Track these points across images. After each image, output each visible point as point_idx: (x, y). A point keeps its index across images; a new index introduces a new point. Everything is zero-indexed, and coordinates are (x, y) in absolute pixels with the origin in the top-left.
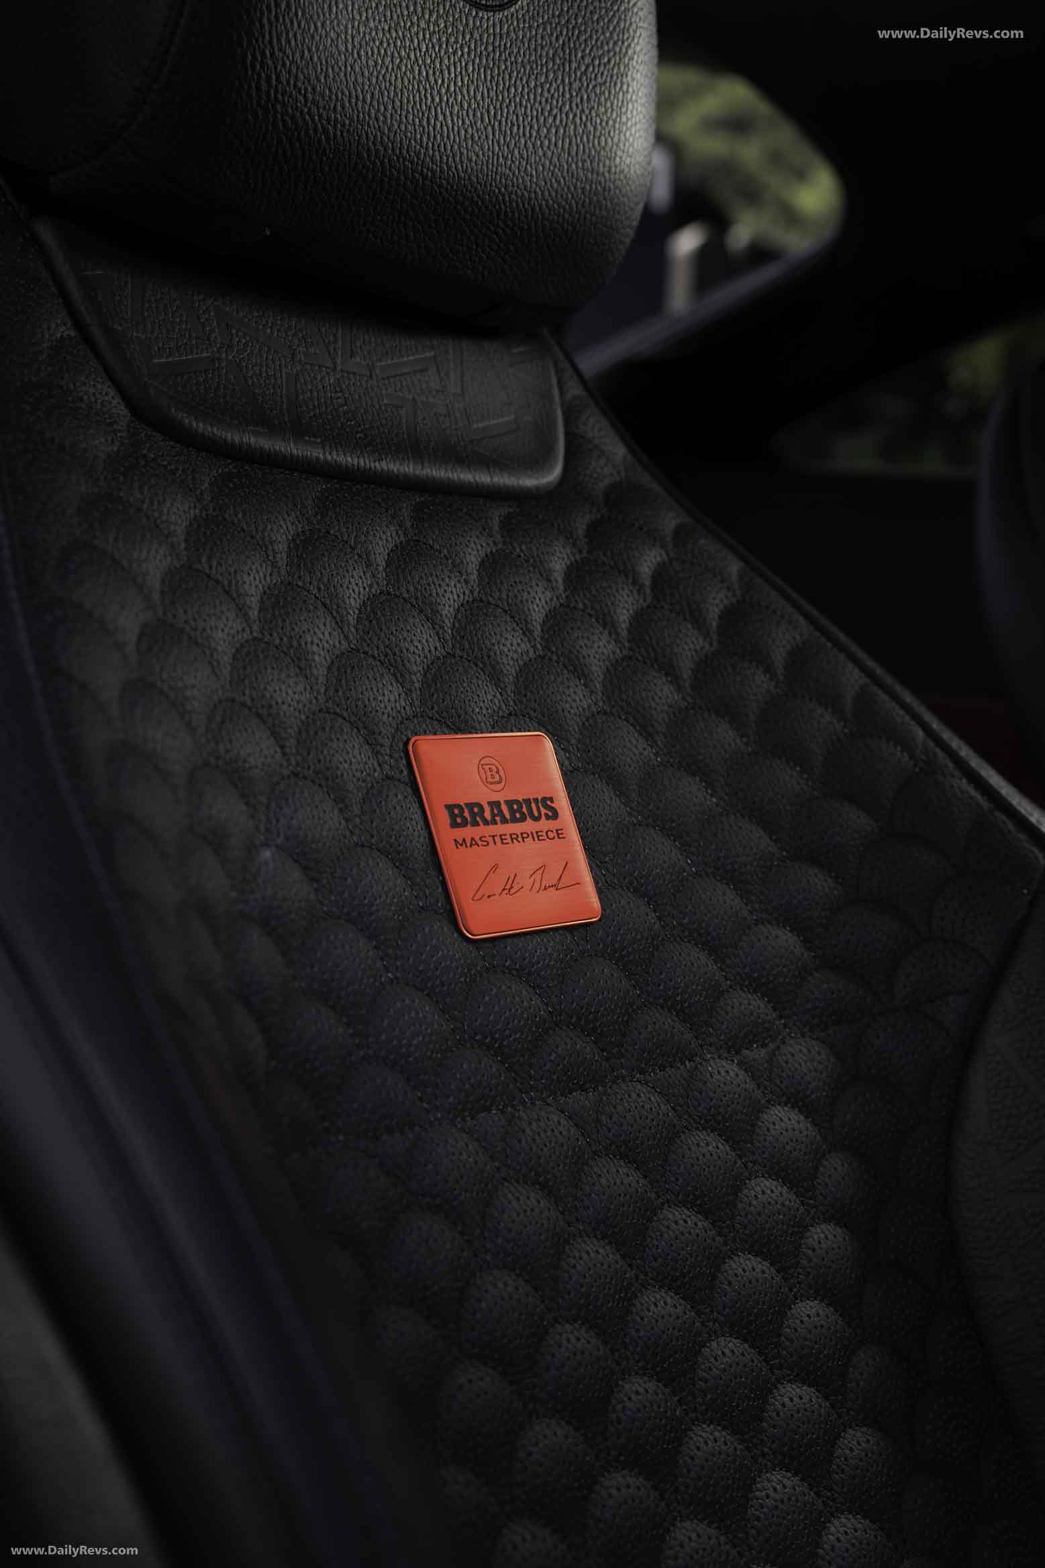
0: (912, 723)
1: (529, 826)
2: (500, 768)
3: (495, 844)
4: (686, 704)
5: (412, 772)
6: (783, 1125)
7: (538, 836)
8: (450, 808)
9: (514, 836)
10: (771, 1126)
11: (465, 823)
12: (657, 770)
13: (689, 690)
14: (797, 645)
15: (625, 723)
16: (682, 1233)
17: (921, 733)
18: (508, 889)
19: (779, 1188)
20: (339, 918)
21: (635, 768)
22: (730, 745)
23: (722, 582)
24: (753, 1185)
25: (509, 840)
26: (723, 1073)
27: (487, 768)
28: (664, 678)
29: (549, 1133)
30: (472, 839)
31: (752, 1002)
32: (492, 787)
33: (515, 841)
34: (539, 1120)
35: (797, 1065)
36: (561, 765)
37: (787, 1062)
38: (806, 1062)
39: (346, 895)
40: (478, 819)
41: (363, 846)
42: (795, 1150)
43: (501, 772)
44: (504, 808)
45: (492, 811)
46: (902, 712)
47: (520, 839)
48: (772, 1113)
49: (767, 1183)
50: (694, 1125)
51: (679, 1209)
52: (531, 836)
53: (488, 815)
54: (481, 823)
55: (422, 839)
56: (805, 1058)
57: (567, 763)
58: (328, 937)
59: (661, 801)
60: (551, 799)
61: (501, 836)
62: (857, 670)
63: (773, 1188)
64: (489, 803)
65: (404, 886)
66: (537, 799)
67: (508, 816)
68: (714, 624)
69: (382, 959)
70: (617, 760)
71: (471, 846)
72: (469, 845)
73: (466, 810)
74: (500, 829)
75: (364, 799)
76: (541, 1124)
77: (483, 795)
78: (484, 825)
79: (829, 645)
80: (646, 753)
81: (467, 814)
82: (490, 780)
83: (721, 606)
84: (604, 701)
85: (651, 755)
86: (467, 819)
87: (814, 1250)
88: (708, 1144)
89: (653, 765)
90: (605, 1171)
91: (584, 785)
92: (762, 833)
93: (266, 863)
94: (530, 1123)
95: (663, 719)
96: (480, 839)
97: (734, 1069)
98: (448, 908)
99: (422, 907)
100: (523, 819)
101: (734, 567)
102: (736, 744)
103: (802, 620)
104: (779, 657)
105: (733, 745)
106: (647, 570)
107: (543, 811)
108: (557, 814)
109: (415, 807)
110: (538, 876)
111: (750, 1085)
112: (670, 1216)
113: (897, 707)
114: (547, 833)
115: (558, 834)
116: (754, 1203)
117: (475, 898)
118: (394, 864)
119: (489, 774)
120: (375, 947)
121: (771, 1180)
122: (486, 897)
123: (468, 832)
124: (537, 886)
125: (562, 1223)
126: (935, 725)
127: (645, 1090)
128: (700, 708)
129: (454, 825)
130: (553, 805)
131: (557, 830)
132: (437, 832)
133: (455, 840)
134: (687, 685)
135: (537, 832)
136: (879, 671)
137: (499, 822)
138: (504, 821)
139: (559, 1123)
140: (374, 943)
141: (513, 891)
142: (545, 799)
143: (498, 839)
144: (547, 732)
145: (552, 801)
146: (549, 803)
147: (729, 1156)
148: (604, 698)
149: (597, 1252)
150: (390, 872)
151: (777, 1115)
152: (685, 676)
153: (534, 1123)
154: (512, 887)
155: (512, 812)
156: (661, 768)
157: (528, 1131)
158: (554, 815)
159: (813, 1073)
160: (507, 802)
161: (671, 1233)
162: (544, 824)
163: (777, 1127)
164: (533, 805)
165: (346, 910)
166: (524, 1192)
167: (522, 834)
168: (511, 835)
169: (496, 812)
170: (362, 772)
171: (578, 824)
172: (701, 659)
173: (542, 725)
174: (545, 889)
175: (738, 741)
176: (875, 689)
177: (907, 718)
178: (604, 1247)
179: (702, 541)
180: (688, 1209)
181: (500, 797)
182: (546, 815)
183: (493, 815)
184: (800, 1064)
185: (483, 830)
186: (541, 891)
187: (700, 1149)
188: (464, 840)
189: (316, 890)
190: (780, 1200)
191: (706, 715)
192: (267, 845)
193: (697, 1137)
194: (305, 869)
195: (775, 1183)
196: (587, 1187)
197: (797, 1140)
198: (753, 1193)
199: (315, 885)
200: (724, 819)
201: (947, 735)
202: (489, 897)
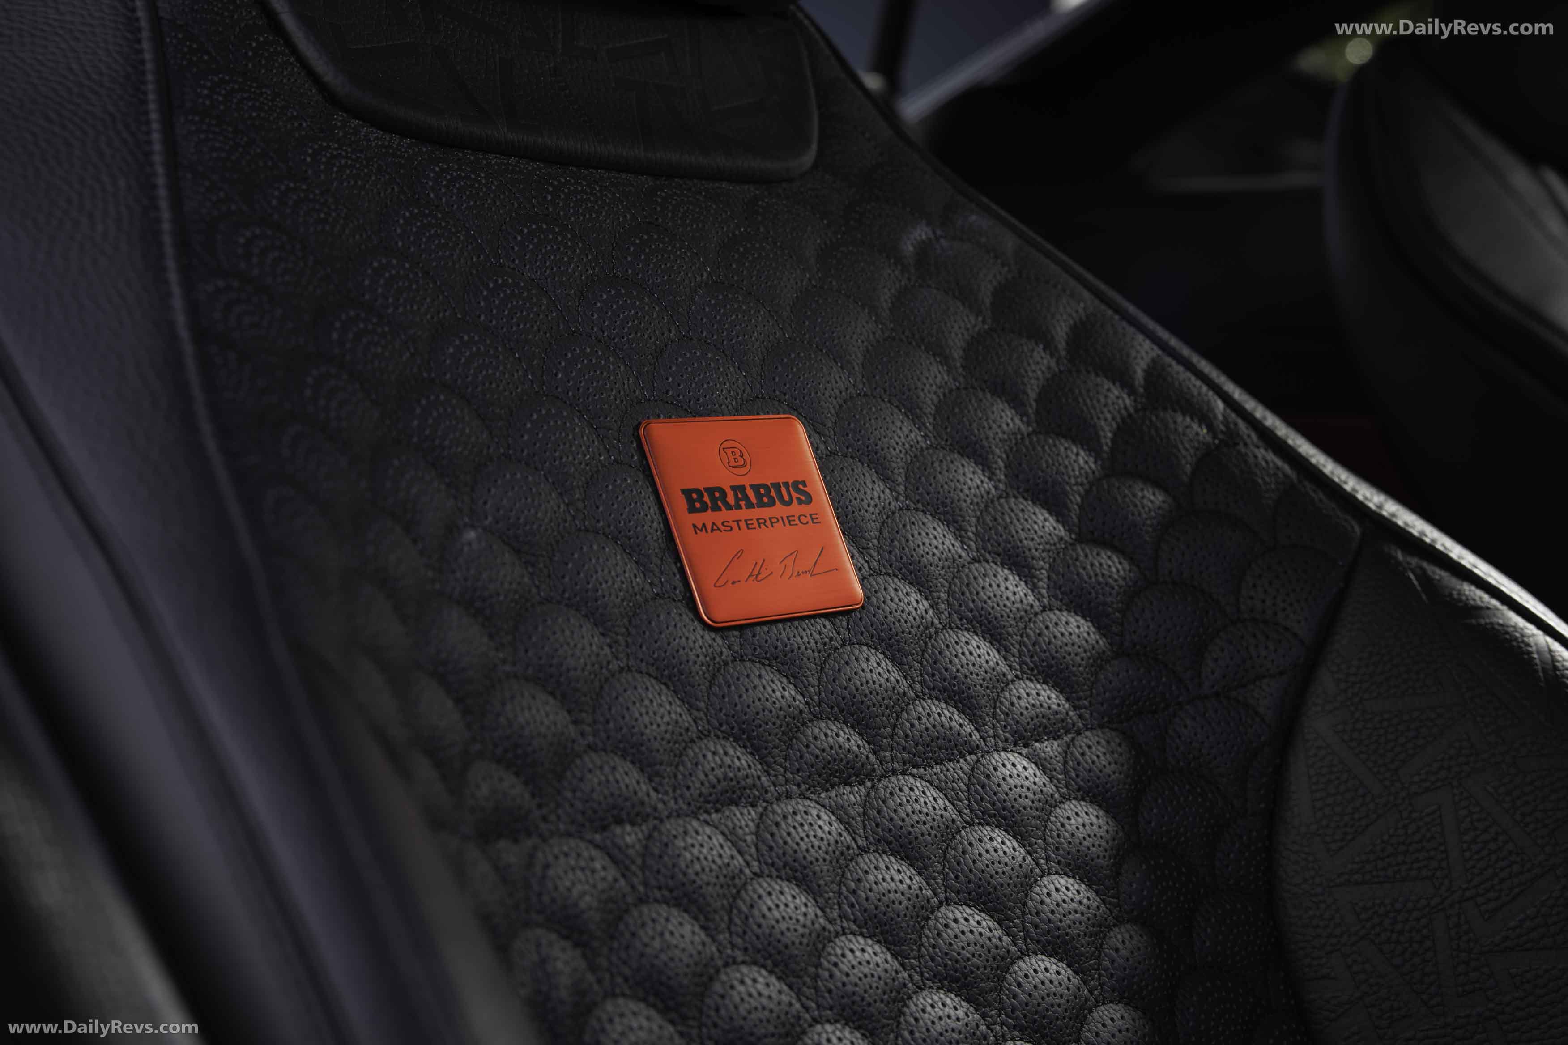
0: (1211, 393)
1: (779, 510)
2: (745, 452)
3: (740, 529)
4: (957, 384)
5: (643, 456)
6: (1079, 820)
7: (789, 521)
8: (687, 493)
9: (761, 521)
10: (1066, 822)
11: (704, 508)
12: (925, 453)
13: (960, 370)
14: (1081, 319)
15: (889, 405)
16: (963, 933)
17: (1220, 405)
18: (755, 576)
19: (1076, 886)
20: (559, 602)
21: (901, 451)
22: (1008, 425)
23: (996, 257)
24: (1046, 883)
25: (756, 525)
26: (1009, 766)
27: (729, 451)
28: (932, 359)
29: (806, 827)
30: (713, 524)
31: (1043, 693)
32: (735, 471)
33: (762, 526)
34: (794, 813)
35: (1095, 758)
36: (816, 449)
37: (1083, 754)
38: (1105, 754)
39: (567, 579)
40: (719, 503)
41: (587, 530)
42: (1093, 846)
43: (746, 456)
44: (751, 493)
45: (736, 495)
46: (1198, 383)
47: (768, 523)
48: (1067, 807)
49: (1062, 881)
50: (977, 821)
51: (960, 908)
52: (781, 521)
53: (731, 499)
54: (723, 508)
55: (655, 524)
56: (1104, 750)
57: (822, 446)
58: (546, 621)
59: (931, 485)
60: (804, 483)
61: (746, 521)
62: (1148, 342)
63: (1069, 886)
64: (733, 488)
65: (636, 572)
66: (788, 483)
67: (754, 500)
68: (988, 301)
69: (610, 646)
70: (879, 443)
71: (712, 530)
72: (709, 530)
73: (706, 495)
74: (744, 513)
75: (587, 483)
76: (798, 818)
77: (725, 479)
78: (727, 509)
79: (1117, 317)
80: (913, 435)
81: (706, 498)
82: (733, 463)
83: (995, 283)
84: (864, 384)
85: (919, 438)
86: (706, 503)
87: (1117, 950)
88: (991, 839)
89: (922, 448)
90: (872, 866)
91: (842, 469)
92: (1047, 515)
93: (470, 544)
94: (785, 817)
95: (931, 400)
96: (723, 524)
97: (1021, 762)
98: (688, 595)
99: (657, 594)
100: (772, 503)
101: (1010, 243)
102: (1014, 424)
103: (1086, 294)
104: (1061, 332)
105: (1011, 425)
106: (911, 248)
107: (795, 495)
108: (811, 497)
109: (646, 493)
110: (789, 562)
111: (1042, 779)
112: (951, 915)
113: (1193, 378)
114: (799, 518)
115: (813, 519)
116: (1048, 900)
117: (717, 585)
118: (625, 550)
119: (732, 458)
120: (603, 634)
121: (1066, 878)
122: (730, 582)
123: (708, 517)
124: (789, 571)
125: (822, 921)
126: (1237, 394)
127: (919, 785)
128: (974, 388)
129: (692, 509)
130: (805, 489)
131: (811, 515)
132: (674, 517)
133: (694, 526)
134: (958, 365)
135: (788, 517)
136: (1174, 342)
137: (743, 506)
138: (750, 505)
139: (819, 817)
140: (601, 630)
141: (760, 577)
142: (796, 484)
143: (743, 525)
144: (799, 416)
145: (805, 486)
146: (801, 486)
147: (1017, 853)
148: (864, 380)
149: (863, 950)
150: (619, 558)
151: (1071, 810)
152: (956, 356)
153: (790, 817)
154: (759, 573)
155: (759, 497)
156: (931, 451)
157: (783, 825)
158: (809, 499)
159: (1113, 766)
160: (752, 486)
161: (949, 931)
162: (796, 509)
163: (1073, 821)
164: (784, 490)
165: (567, 595)
166: (777, 888)
167: (770, 519)
168: (758, 520)
169: (740, 496)
170: (585, 456)
171: (836, 509)
172: (973, 337)
173: (794, 409)
174: (798, 575)
175: (1018, 421)
176: (1168, 360)
177: (1205, 388)
178: (871, 946)
179: (974, 218)
180: (969, 907)
181: (746, 481)
182: (798, 499)
183: (737, 500)
184: (1098, 757)
185: (725, 515)
186: (793, 578)
187: (983, 844)
188: (704, 525)
189: (532, 574)
190: (1077, 898)
191: (980, 395)
192: (473, 527)
193: (979, 832)
194: (518, 552)
195: (1071, 881)
196: (853, 884)
197: (1095, 835)
198: (1045, 891)
199: (530, 570)
200: (1002, 501)
201: (1250, 404)
202: (734, 583)
